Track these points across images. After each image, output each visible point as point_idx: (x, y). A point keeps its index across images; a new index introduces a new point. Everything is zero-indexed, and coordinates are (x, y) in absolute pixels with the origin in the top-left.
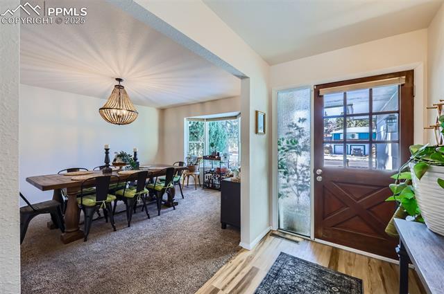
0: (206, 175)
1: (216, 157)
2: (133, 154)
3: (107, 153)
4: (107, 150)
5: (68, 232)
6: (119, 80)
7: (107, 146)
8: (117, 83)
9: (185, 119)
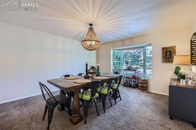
0: (125, 79)
1: (131, 69)
2: (97, 67)
3: (87, 66)
4: (87, 64)
5: (74, 117)
6: (91, 25)
7: (87, 62)
8: (90, 27)
9: (111, 49)
